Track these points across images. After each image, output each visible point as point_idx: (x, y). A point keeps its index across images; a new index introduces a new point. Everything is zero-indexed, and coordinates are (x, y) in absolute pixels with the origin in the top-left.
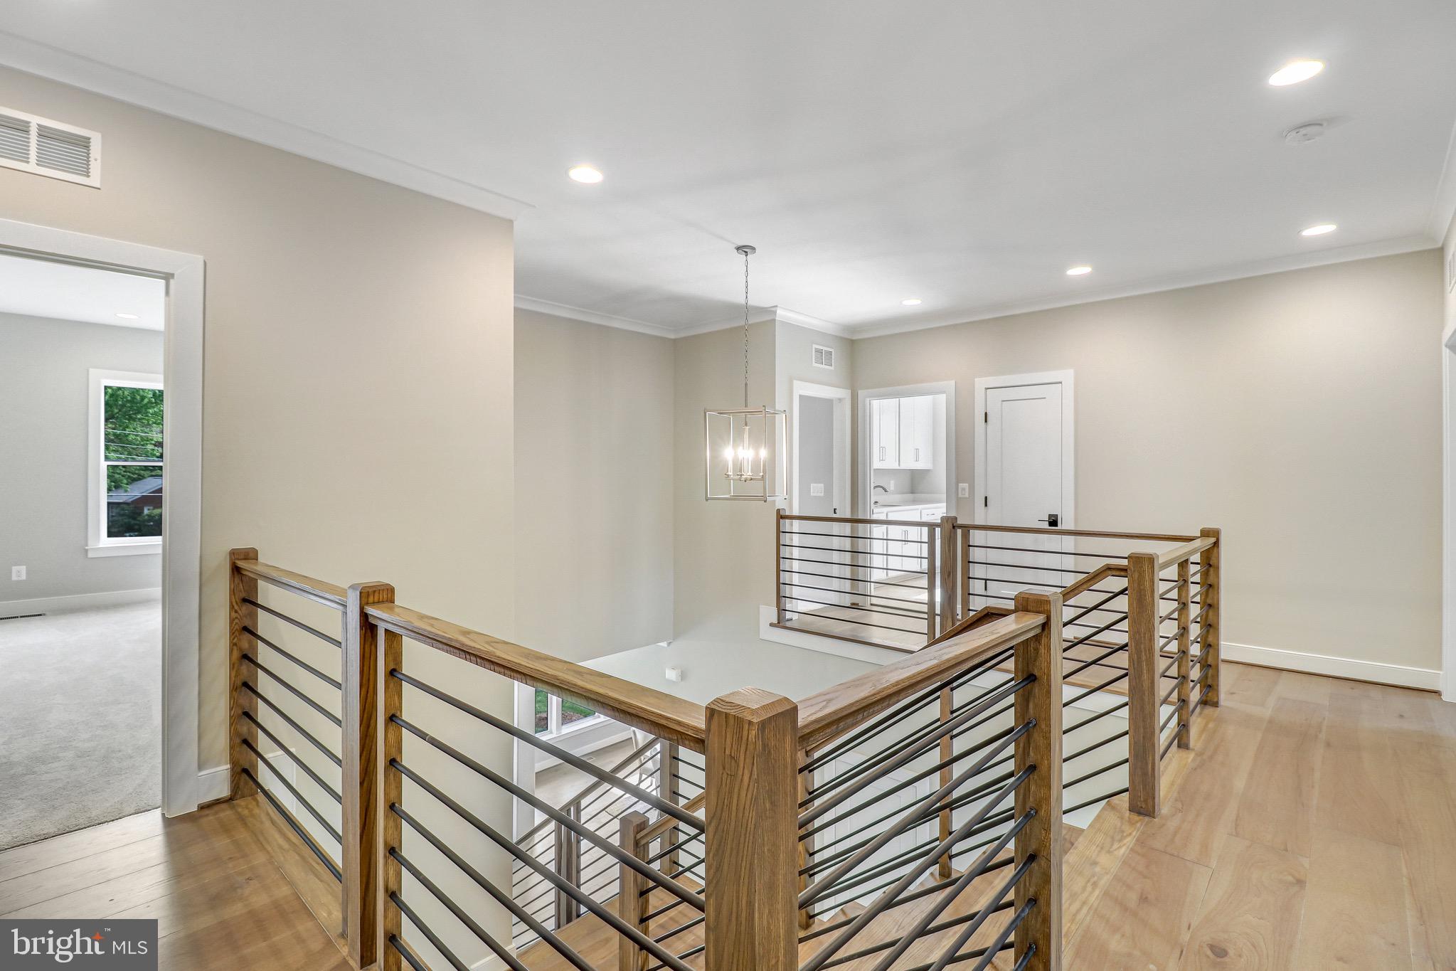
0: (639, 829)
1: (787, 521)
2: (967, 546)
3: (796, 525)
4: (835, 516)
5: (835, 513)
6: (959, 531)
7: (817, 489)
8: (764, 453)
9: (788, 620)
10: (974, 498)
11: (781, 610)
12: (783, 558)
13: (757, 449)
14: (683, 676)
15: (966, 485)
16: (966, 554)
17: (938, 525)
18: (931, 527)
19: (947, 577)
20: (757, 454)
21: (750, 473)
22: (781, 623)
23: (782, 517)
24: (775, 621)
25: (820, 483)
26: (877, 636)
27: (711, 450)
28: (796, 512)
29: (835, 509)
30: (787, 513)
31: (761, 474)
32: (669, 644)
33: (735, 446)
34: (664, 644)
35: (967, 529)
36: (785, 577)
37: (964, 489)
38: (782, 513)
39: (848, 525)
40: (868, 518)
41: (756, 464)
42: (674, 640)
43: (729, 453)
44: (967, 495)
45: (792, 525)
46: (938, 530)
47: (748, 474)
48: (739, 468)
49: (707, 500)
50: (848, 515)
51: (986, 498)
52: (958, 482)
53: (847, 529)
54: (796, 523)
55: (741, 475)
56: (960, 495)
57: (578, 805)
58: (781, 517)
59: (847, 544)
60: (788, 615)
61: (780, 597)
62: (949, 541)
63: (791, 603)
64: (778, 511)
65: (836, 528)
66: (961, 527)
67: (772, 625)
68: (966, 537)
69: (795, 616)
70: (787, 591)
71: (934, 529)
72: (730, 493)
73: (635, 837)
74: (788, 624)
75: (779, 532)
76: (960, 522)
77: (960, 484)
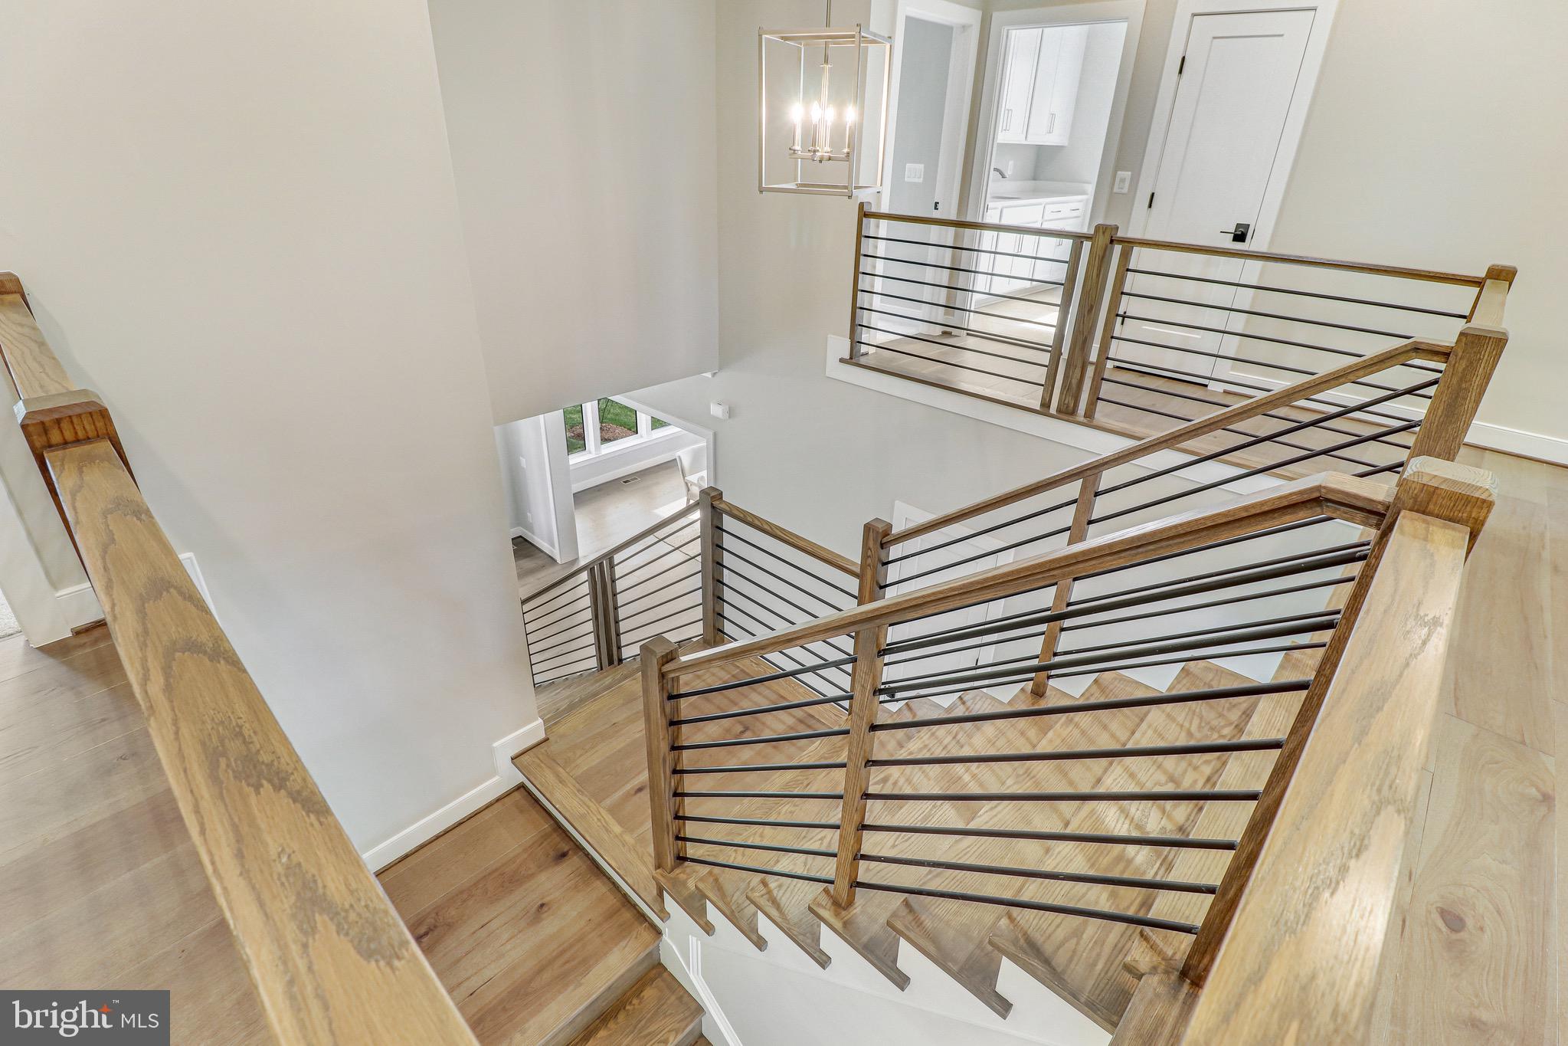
0: (665, 660)
1: (872, 220)
2: (1124, 269)
3: (883, 228)
4: (936, 215)
5: (936, 208)
6: (1118, 249)
7: (915, 172)
8: (851, 115)
9: (863, 355)
10: (1134, 197)
11: (855, 342)
12: (864, 273)
13: (840, 105)
14: (731, 413)
15: (1127, 174)
16: (1120, 280)
17: (1088, 238)
18: (1078, 238)
19: (1086, 314)
20: (840, 115)
21: (828, 149)
22: (853, 359)
23: (867, 215)
24: (847, 357)
25: (920, 163)
26: (968, 381)
27: (768, 107)
28: (885, 209)
29: (937, 203)
30: (874, 210)
31: (846, 150)
32: (714, 374)
33: (807, 101)
34: (708, 375)
35: (1129, 244)
36: (863, 299)
37: (1123, 180)
38: (866, 209)
39: (952, 230)
40: (980, 221)
41: (838, 130)
42: (720, 369)
43: (797, 113)
44: (1125, 190)
45: (878, 226)
46: (1087, 245)
47: (824, 149)
48: (811, 136)
49: (761, 192)
50: (953, 217)
51: (1153, 194)
52: (1117, 168)
53: (948, 235)
54: (883, 223)
55: (815, 151)
56: (1116, 190)
57: (611, 560)
58: (864, 214)
59: (946, 257)
60: (864, 349)
61: (855, 325)
62: (1100, 262)
63: (869, 333)
64: (861, 205)
65: (935, 233)
66: (1121, 241)
67: (842, 360)
68: (1125, 256)
69: (872, 350)
70: (865, 318)
71: (1082, 242)
72: (795, 179)
73: (660, 670)
74: (863, 360)
75: (860, 236)
76: (1120, 234)
77: (1119, 172)
